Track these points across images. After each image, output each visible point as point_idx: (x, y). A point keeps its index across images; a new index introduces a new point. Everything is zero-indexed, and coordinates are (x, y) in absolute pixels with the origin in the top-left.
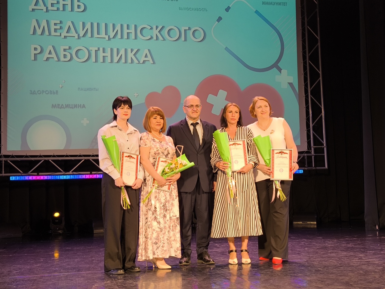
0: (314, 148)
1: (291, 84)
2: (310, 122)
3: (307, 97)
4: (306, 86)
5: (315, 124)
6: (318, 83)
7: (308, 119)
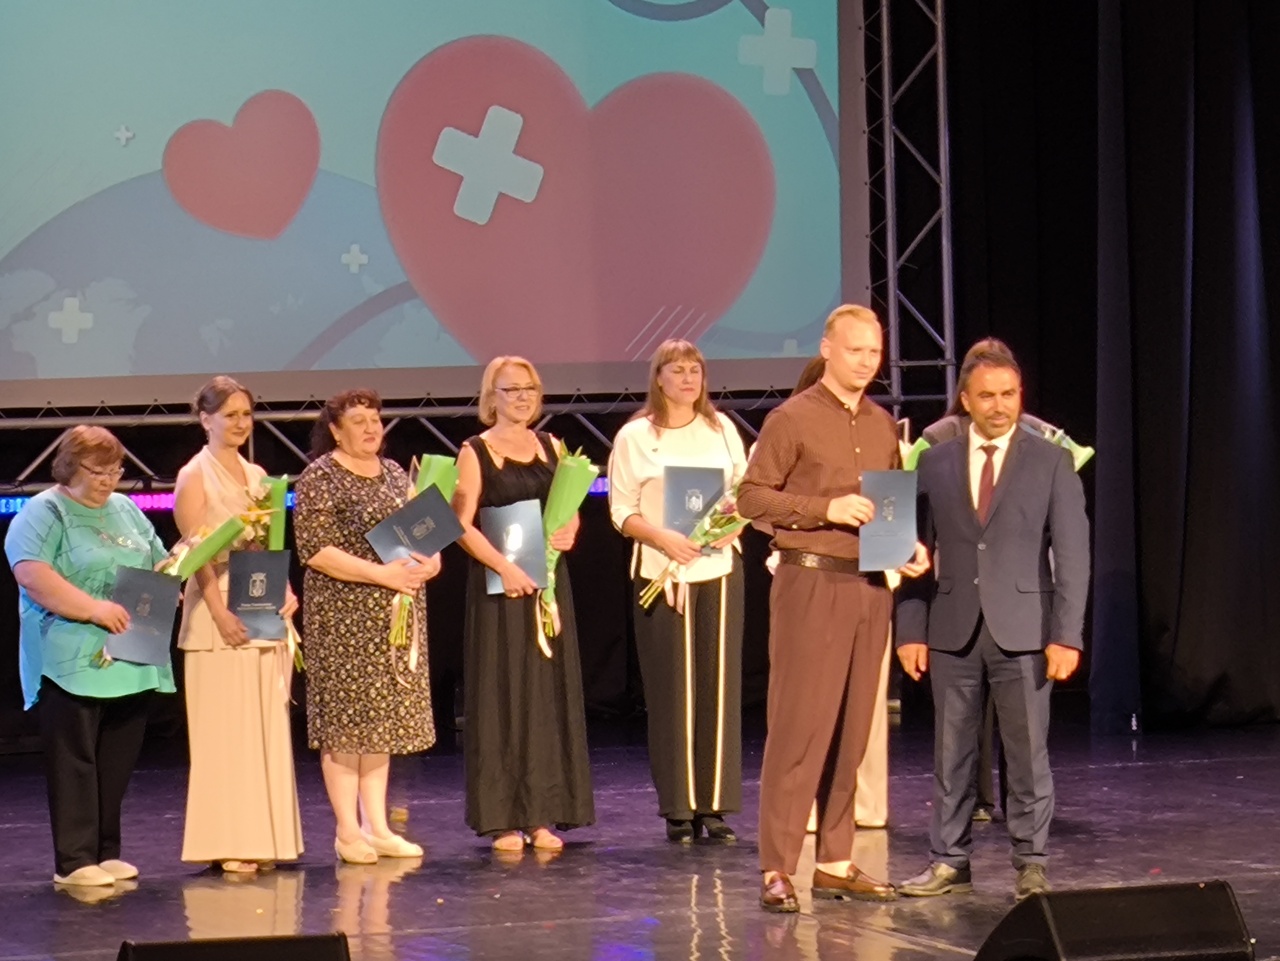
0: (901, 367)
1: (805, 75)
2: (885, 251)
3: (876, 133)
4: (874, 81)
5: (908, 260)
6: (926, 68)
7: (878, 238)
